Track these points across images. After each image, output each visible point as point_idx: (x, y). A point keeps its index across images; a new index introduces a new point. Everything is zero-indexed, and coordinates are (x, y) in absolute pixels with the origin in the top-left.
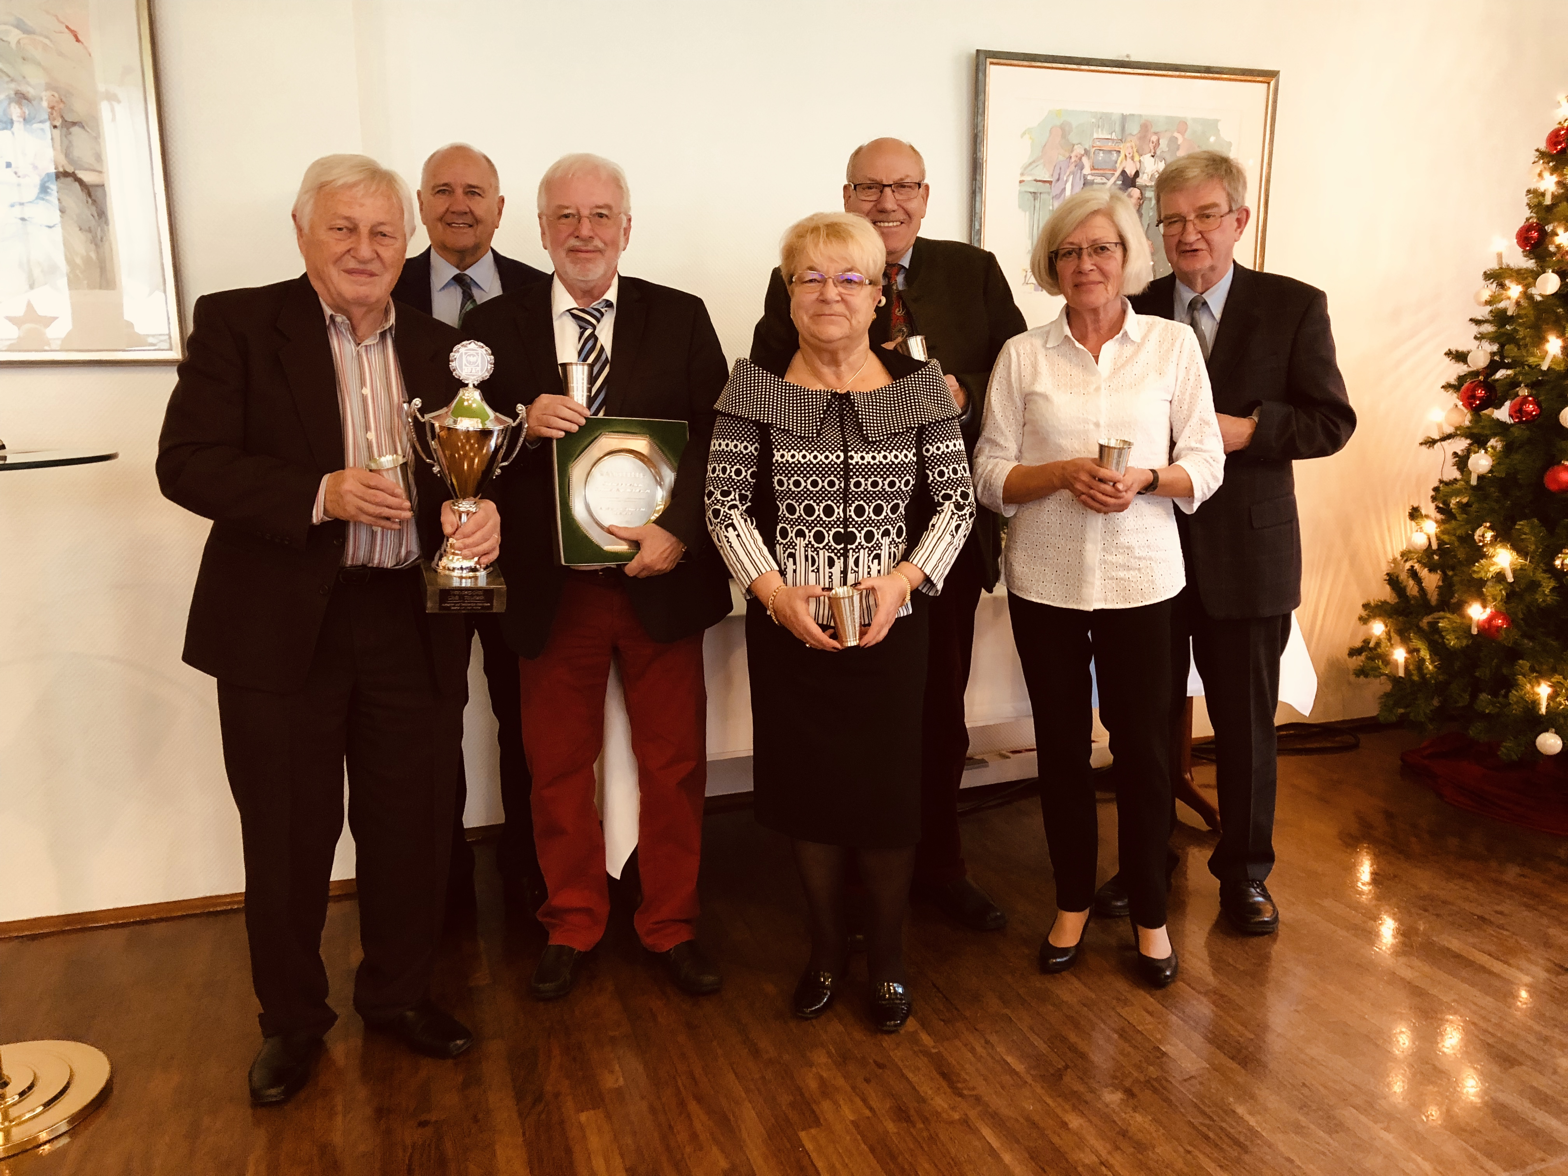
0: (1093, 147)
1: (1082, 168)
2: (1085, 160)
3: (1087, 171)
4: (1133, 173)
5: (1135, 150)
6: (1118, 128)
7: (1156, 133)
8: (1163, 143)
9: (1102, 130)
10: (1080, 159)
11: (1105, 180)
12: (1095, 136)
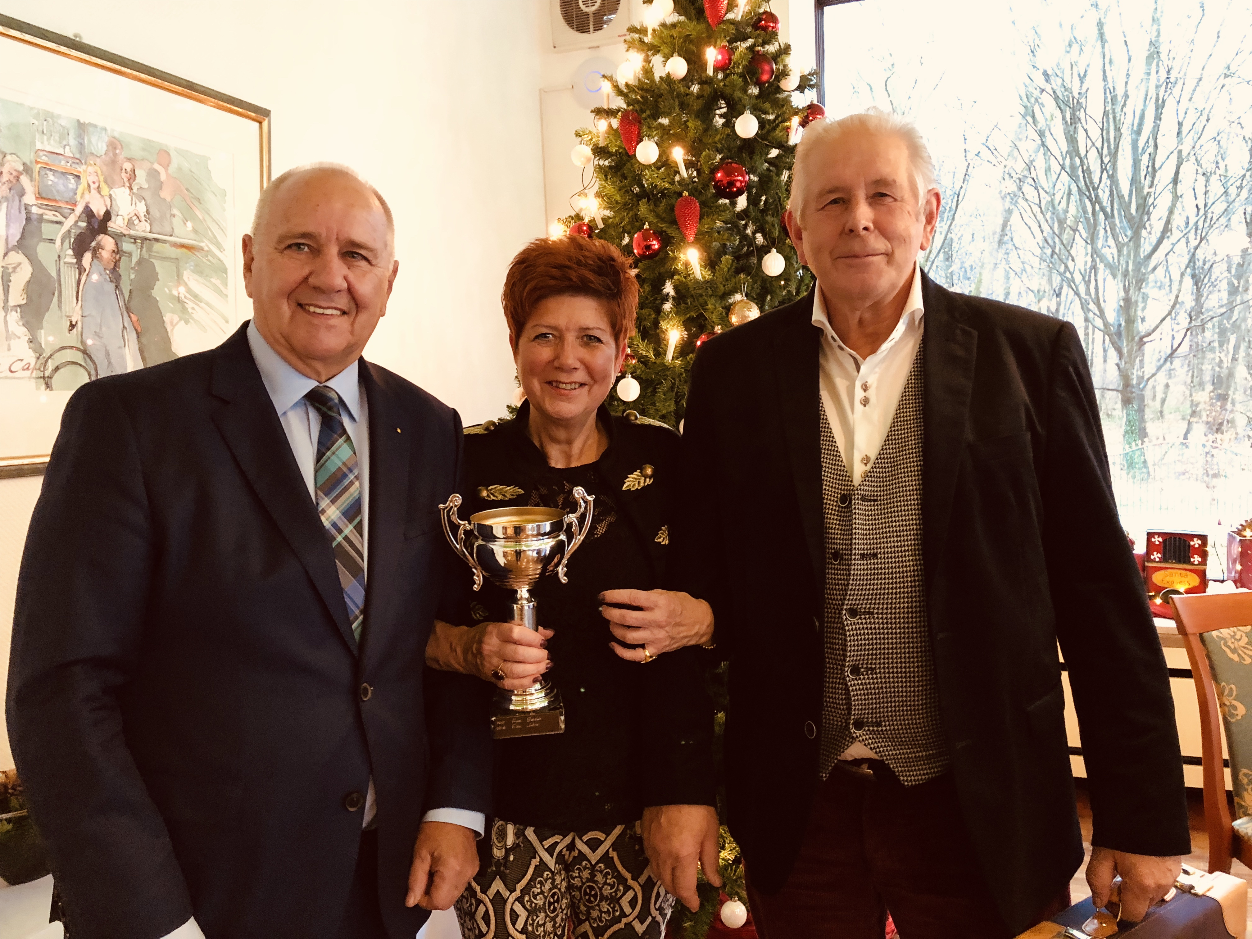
0: (37, 162)
1: (22, 193)
2: (24, 179)
3: (30, 198)
4: (102, 213)
5: (102, 178)
6: (72, 141)
7: (129, 160)
8: (141, 175)
9: (48, 140)
10: (18, 178)
11: (60, 218)
12: (39, 146)
